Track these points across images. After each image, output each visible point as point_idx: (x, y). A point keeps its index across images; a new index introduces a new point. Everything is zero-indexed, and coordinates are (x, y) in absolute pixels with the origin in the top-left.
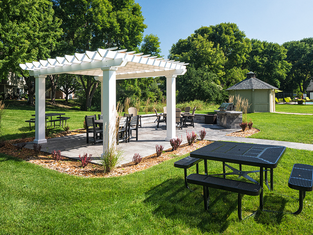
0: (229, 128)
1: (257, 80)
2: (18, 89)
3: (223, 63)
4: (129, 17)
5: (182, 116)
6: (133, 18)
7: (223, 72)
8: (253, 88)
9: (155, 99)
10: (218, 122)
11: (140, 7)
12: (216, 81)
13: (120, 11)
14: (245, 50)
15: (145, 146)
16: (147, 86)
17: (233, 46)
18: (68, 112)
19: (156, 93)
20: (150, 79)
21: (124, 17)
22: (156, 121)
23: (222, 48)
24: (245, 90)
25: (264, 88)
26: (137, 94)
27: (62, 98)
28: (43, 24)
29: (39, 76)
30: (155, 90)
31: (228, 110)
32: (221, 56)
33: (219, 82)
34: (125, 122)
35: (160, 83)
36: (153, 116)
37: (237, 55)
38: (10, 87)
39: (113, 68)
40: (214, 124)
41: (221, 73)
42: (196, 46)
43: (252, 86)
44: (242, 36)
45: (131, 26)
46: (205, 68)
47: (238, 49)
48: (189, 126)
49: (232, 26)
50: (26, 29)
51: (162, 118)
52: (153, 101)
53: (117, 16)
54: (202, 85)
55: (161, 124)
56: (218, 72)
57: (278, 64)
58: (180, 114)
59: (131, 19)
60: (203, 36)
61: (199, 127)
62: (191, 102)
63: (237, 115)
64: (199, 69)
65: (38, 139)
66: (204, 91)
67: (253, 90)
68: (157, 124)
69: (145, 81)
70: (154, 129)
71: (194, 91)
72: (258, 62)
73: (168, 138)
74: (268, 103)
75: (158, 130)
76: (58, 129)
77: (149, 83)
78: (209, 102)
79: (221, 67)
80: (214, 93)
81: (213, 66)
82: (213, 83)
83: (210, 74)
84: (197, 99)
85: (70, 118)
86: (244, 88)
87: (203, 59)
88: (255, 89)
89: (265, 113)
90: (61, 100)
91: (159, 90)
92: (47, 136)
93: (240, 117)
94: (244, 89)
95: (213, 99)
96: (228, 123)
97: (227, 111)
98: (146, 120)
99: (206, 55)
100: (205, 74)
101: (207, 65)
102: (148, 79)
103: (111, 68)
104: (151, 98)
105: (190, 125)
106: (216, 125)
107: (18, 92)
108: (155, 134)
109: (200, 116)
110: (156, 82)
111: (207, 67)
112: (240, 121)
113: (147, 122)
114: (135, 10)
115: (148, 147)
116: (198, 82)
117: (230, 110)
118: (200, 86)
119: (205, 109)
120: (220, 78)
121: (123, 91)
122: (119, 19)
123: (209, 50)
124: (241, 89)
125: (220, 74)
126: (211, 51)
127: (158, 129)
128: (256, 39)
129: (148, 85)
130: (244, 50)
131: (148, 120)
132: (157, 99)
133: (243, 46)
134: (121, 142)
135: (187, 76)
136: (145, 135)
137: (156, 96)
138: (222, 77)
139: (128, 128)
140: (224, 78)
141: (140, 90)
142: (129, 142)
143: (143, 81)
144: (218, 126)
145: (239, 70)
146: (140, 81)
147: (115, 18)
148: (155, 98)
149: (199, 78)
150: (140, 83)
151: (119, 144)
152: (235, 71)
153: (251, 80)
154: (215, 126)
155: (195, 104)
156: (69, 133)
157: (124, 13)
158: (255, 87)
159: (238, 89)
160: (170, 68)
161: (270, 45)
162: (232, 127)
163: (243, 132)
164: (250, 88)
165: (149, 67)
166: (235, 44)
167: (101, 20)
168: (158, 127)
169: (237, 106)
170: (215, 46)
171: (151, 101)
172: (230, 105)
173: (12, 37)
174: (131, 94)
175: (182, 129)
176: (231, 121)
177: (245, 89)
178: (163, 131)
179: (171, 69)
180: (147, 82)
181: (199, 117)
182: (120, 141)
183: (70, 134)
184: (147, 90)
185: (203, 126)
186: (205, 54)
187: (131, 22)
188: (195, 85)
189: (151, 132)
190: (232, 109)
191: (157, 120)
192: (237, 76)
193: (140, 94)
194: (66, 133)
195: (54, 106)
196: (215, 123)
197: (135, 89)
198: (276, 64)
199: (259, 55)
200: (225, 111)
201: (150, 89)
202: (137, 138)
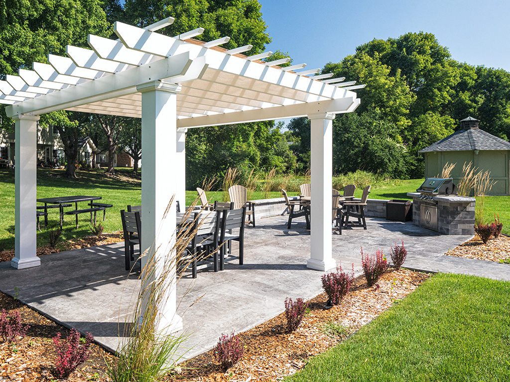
0: (445, 232)
1: (482, 132)
2: (55, 151)
3: (406, 104)
4: (238, 21)
5: (341, 207)
6: (246, 23)
7: (407, 120)
8: (477, 148)
9: (284, 169)
10: (414, 217)
11: (259, 5)
12: (394, 137)
13: (222, 9)
14: (449, 81)
15: (259, 284)
16: (269, 146)
17: (427, 74)
18: (128, 191)
19: (286, 157)
20: (275, 135)
21: (230, 20)
22: (286, 212)
23: (405, 76)
24: (461, 152)
25: (499, 148)
26: (252, 160)
27: (129, 166)
28: (81, 32)
29: (20, 116)
30: (284, 152)
31: (441, 194)
32: (403, 91)
33: (400, 139)
34: (211, 223)
35: (293, 141)
36: (280, 202)
37: (436, 90)
38: (42, 147)
39: (166, 85)
40: (406, 221)
41: (404, 122)
42: (359, 73)
43: (473, 143)
44: (444, 56)
45: (241, 36)
46: (374, 113)
47: (437, 80)
48: (354, 226)
49: (427, 37)
50: (46, 40)
51: (297, 208)
52: (281, 171)
53: (217, 19)
54: (370, 142)
55: (296, 220)
56: (398, 121)
57: (505, 106)
58: (338, 202)
59: (241, 24)
60: (372, 55)
61: (376, 230)
62: (350, 174)
63: (464, 205)
64: (363, 114)
65: (19, 259)
66: (374, 153)
67: (477, 153)
68: (286, 218)
69: (267, 138)
70: (281, 232)
71: (355, 154)
72: (470, 102)
73: (313, 261)
74: (506, 178)
75: (289, 235)
76: (84, 229)
77: (274, 140)
78: (382, 173)
79: (405, 111)
80: (391, 159)
81: (388, 109)
82: (389, 140)
83: (383, 124)
84: (361, 170)
85: (112, 206)
86: (458, 149)
87: (370, 97)
88: (480, 151)
89: (502, 198)
90: (127, 168)
91: (291, 154)
92: (53, 246)
93: (469, 209)
94: (457, 151)
95: (390, 169)
96: (442, 221)
97: (438, 196)
98: (266, 211)
99: (376, 90)
100: (375, 124)
101: (378, 108)
102: (272, 135)
103: (161, 85)
104: (276, 166)
105: (358, 224)
106: (410, 223)
107: (55, 156)
108: (283, 247)
109: (375, 205)
110: (285, 140)
111: (378, 110)
112: (470, 218)
113: (268, 214)
114: (249, 11)
115: (267, 289)
116: (363, 139)
117: (447, 194)
118: (366, 145)
119: (376, 188)
120: (402, 132)
121: (227, 154)
122: (221, 24)
123: (382, 80)
124: (452, 149)
125: (402, 123)
126: (386, 81)
127: (290, 232)
128: (464, 63)
129: (272, 144)
130: (447, 80)
131: (269, 210)
132: (288, 168)
133: (445, 74)
134: (204, 270)
135: (342, 128)
136: (261, 248)
137: (286, 164)
138: (405, 129)
139: (219, 235)
140: (408, 131)
141: (258, 153)
142: (221, 269)
143: (264, 138)
144: (417, 226)
145: (436, 116)
146: (259, 138)
147: (213, 22)
148: (283, 166)
149: (363, 132)
150: (259, 142)
151: (198, 275)
152: (430, 119)
153: (471, 132)
154: (409, 227)
155: (356, 179)
156: (101, 240)
157: (230, 14)
158: (480, 147)
159: (444, 149)
160: (320, 95)
161: (490, 73)
162: (452, 231)
163: (483, 246)
164: (470, 148)
165: (269, 92)
166: (432, 70)
167: (187, 27)
168: (289, 226)
169: (461, 185)
170: (393, 73)
171: (277, 172)
172: (447, 182)
173: (20, 52)
174: (240, 159)
175: (341, 234)
176: (450, 218)
177: (459, 151)
178: (302, 239)
179: (322, 99)
180: (271, 139)
181: (373, 207)
182: (198, 268)
183: (105, 242)
184: (270, 152)
185: (385, 226)
186: (376, 88)
187: (242, 29)
188: (357, 143)
189: (274, 241)
190: (450, 191)
191: (286, 210)
192: (432, 129)
193: (258, 159)
194: (95, 240)
195: (113, 178)
196: (409, 218)
197: (250, 151)
198: (503, 106)
199: (468, 90)
200: (435, 195)
201: (276, 151)
202: (241, 258)
